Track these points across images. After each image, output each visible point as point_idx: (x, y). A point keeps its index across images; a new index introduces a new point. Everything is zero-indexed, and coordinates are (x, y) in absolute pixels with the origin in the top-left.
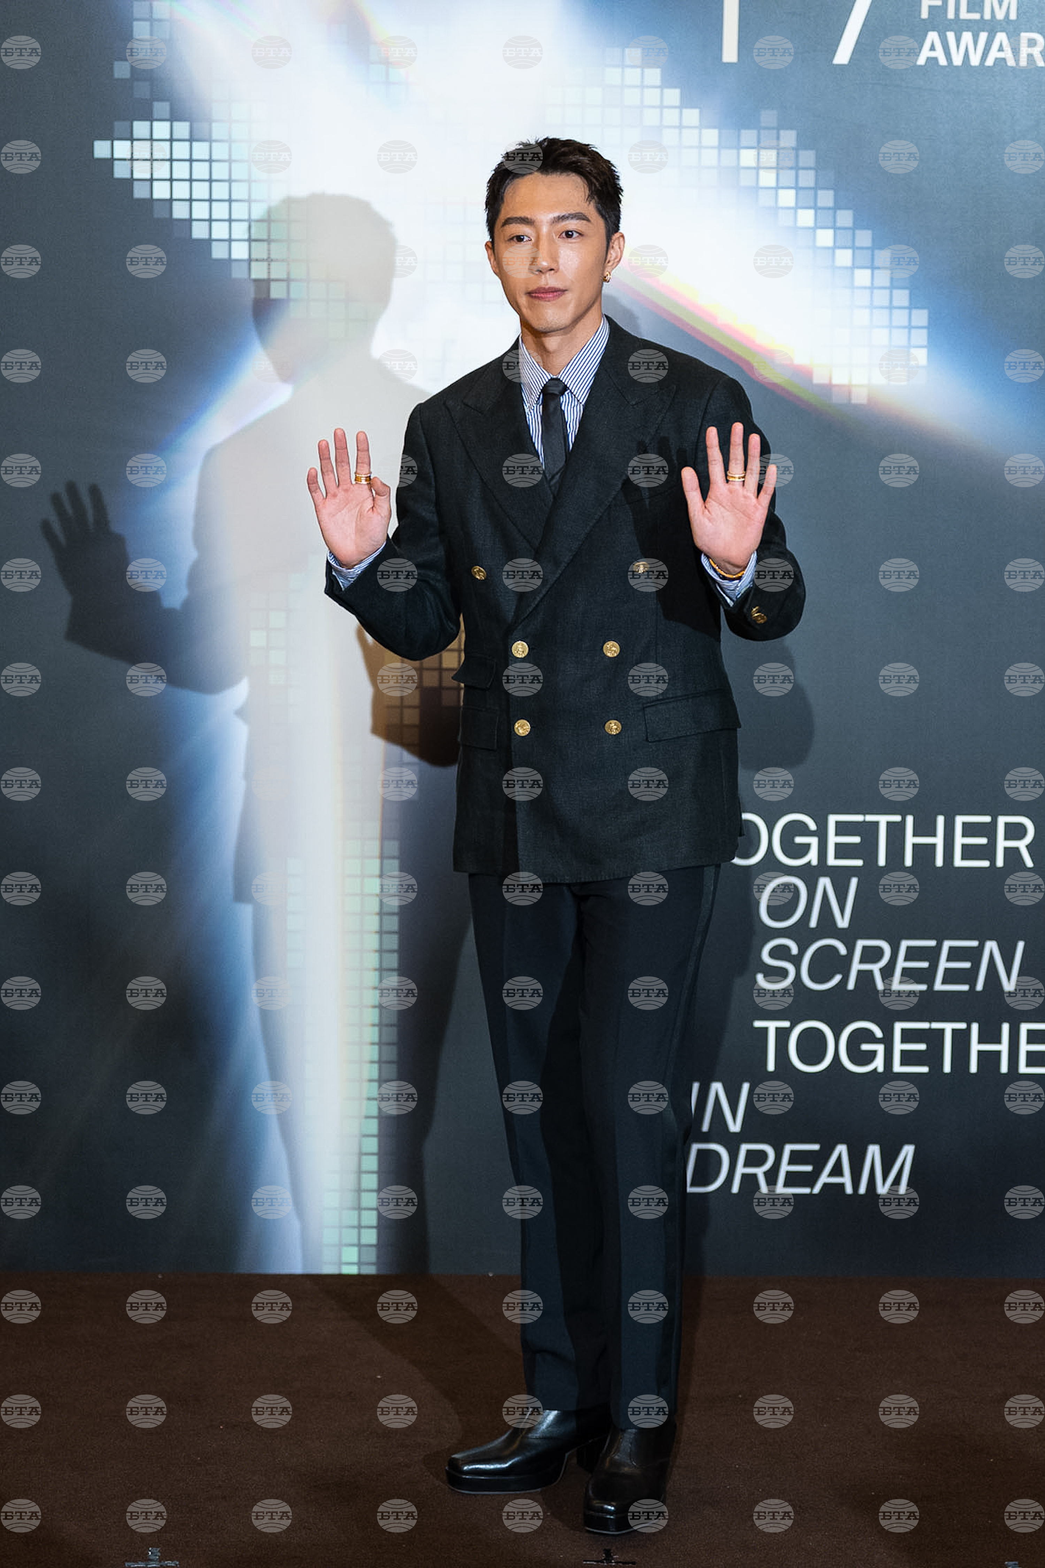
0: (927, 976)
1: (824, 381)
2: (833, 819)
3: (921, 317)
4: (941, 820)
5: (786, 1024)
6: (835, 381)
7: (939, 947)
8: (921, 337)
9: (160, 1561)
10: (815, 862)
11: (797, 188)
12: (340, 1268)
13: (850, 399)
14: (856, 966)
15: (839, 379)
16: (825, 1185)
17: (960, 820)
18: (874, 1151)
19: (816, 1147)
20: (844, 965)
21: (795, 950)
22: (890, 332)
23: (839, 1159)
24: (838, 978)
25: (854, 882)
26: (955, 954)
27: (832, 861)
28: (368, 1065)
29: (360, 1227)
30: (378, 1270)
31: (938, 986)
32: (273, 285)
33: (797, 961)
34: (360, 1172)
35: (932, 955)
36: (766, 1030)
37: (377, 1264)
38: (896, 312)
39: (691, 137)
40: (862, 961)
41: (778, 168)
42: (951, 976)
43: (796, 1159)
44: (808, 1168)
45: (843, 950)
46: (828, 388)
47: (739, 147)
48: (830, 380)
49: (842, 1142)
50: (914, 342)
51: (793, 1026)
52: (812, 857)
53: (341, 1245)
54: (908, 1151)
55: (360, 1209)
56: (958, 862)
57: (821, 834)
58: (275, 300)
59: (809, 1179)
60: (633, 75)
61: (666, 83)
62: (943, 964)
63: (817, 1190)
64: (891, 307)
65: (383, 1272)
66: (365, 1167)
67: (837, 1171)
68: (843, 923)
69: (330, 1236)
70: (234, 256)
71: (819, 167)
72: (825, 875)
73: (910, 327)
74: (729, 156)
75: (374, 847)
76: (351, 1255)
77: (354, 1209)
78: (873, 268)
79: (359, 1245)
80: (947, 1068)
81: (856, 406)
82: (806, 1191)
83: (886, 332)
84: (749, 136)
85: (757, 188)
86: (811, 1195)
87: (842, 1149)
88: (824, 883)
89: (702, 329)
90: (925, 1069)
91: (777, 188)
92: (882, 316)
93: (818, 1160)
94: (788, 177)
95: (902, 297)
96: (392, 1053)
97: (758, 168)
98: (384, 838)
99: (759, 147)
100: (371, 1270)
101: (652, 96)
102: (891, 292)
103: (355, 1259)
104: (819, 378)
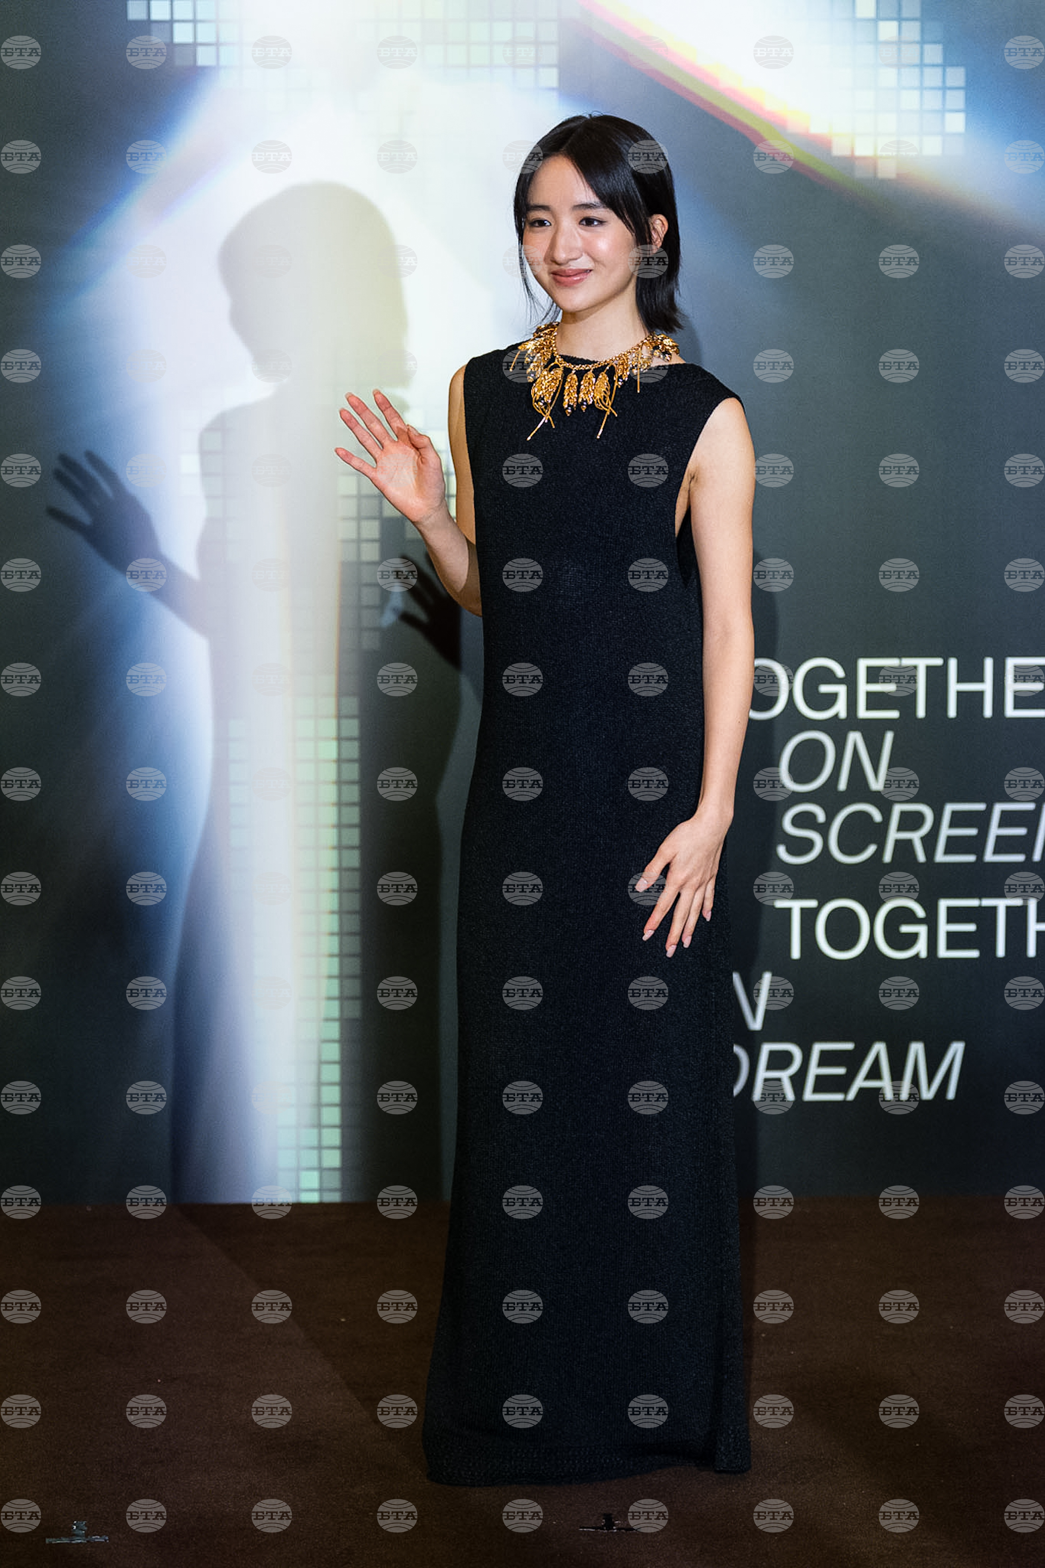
0: (976, 845)
1: (846, 153)
2: (863, 664)
3: (957, 76)
4: (989, 663)
5: (812, 904)
6: (858, 153)
7: (989, 812)
8: (958, 99)
9: (86, 1537)
10: (843, 715)
12: (298, 1196)
13: (875, 173)
14: (893, 835)
15: (863, 150)
16: (862, 1090)
17: (1011, 663)
18: (917, 1050)
19: (849, 1046)
20: (879, 833)
21: (821, 817)
22: (921, 94)
23: (877, 1060)
24: (872, 849)
25: (889, 737)
26: (1007, 819)
27: (863, 713)
28: (328, 959)
29: (320, 1148)
30: (343, 1195)
31: (989, 856)
32: (200, 50)
33: (824, 830)
34: (320, 1084)
35: (981, 821)
36: (789, 911)
37: (343, 1189)
38: (927, 71)
40: (900, 829)
42: (1003, 845)
43: (826, 1059)
44: (841, 1071)
45: (877, 817)
46: (850, 161)
48: (853, 151)
49: (880, 1039)
50: (949, 106)
51: (821, 905)
52: (840, 708)
53: (299, 1169)
54: (957, 1049)
55: (320, 1126)
56: (1010, 711)
57: (850, 681)
58: (203, 68)
59: (842, 1084)
62: (995, 831)
63: (851, 1095)
64: (922, 65)
65: (349, 1200)
66: (325, 1078)
67: (875, 1073)
68: (876, 784)
69: (286, 1159)
70: (154, 16)
72: (855, 729)
73: (944, 88)
75: (329, 705)
76: (311, 1180)
77: (313, 1126)
78: (900, 19)
79: (321, 1169)
80: (1001, 952)
81: (883, 181)
82: (838, 1097)
83: (916, 93)
86: (844, 1102)
87: (879, 1049)
88: (855, 738)
89: (703, 94)
90: (974, 954)
92: (911, 76)
93: (853, 1061)
95: (934, 53)
96: (355, 944)
98: (341, 694)
100: (335, 1197)
102: (922, 48)
103: (315, 1184)
104: (840, 149)
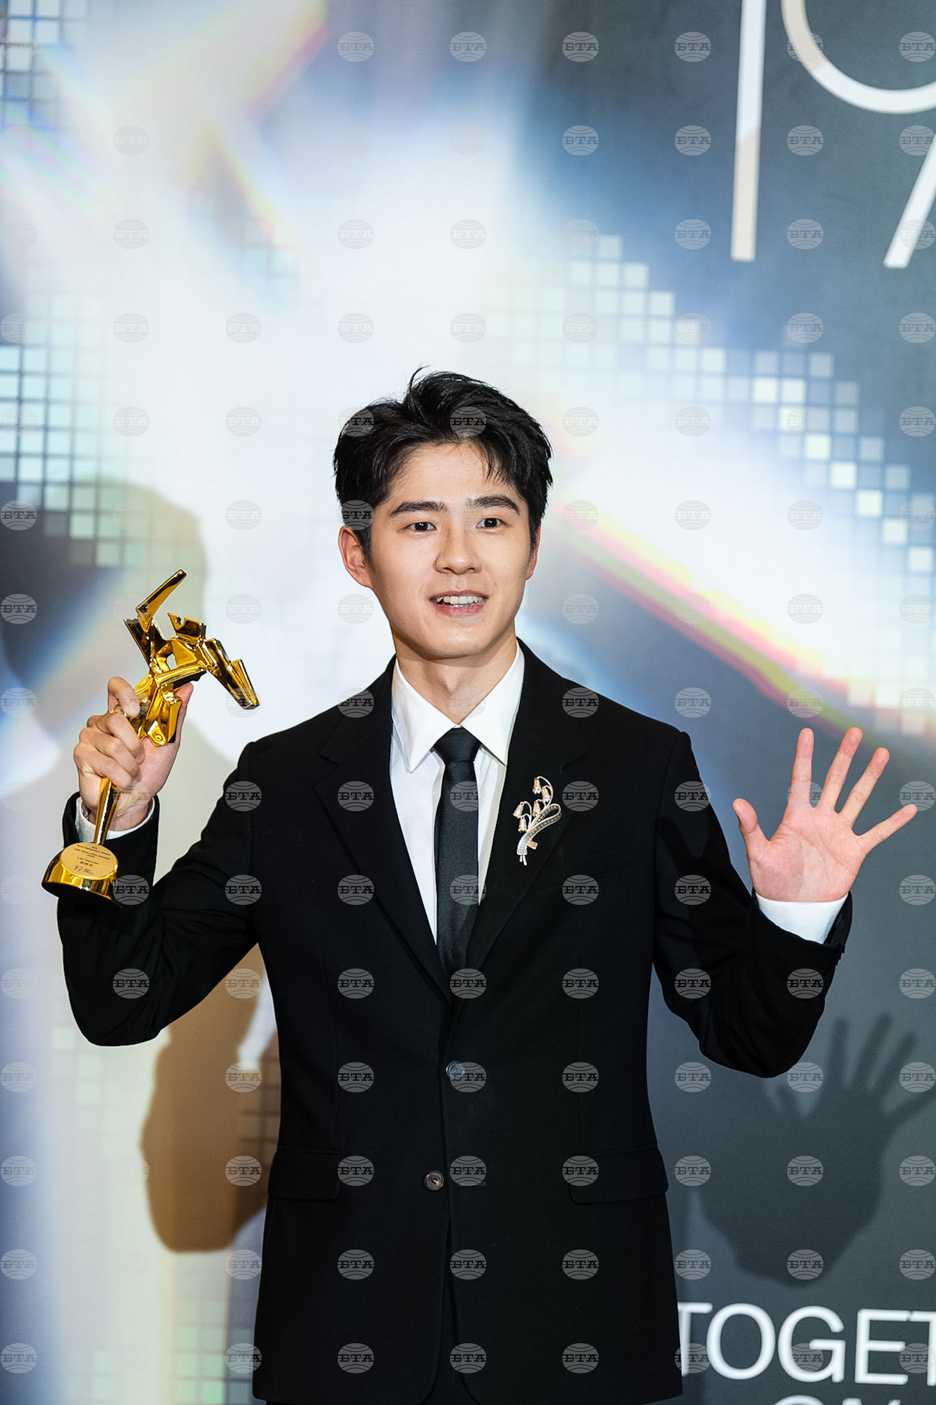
1: (865, 701)
2: (865, 1317)
6: (880, 703)
10: (839, 1377)
11: (832, 434)
13: (900, 725)
15: (885, 699)
27: (863, 1376)
39: (686, 359)
41: (808, 404)
46: (871, 710)
47: (751, 375)
48: (874, 702)
52: (836, 1370)
57: (849, 1335)
60: (608, 273)
61: (655, 284)
71: (862, 407)
72: (852, 1397)
74: (738, 387)
84: (766, 360)
85: (775, 434)
91: (806, 432)
94: (820, 417)
97: (779, 405)
99: (780, 375)
101: (635, 302)
104: (857, 698)
